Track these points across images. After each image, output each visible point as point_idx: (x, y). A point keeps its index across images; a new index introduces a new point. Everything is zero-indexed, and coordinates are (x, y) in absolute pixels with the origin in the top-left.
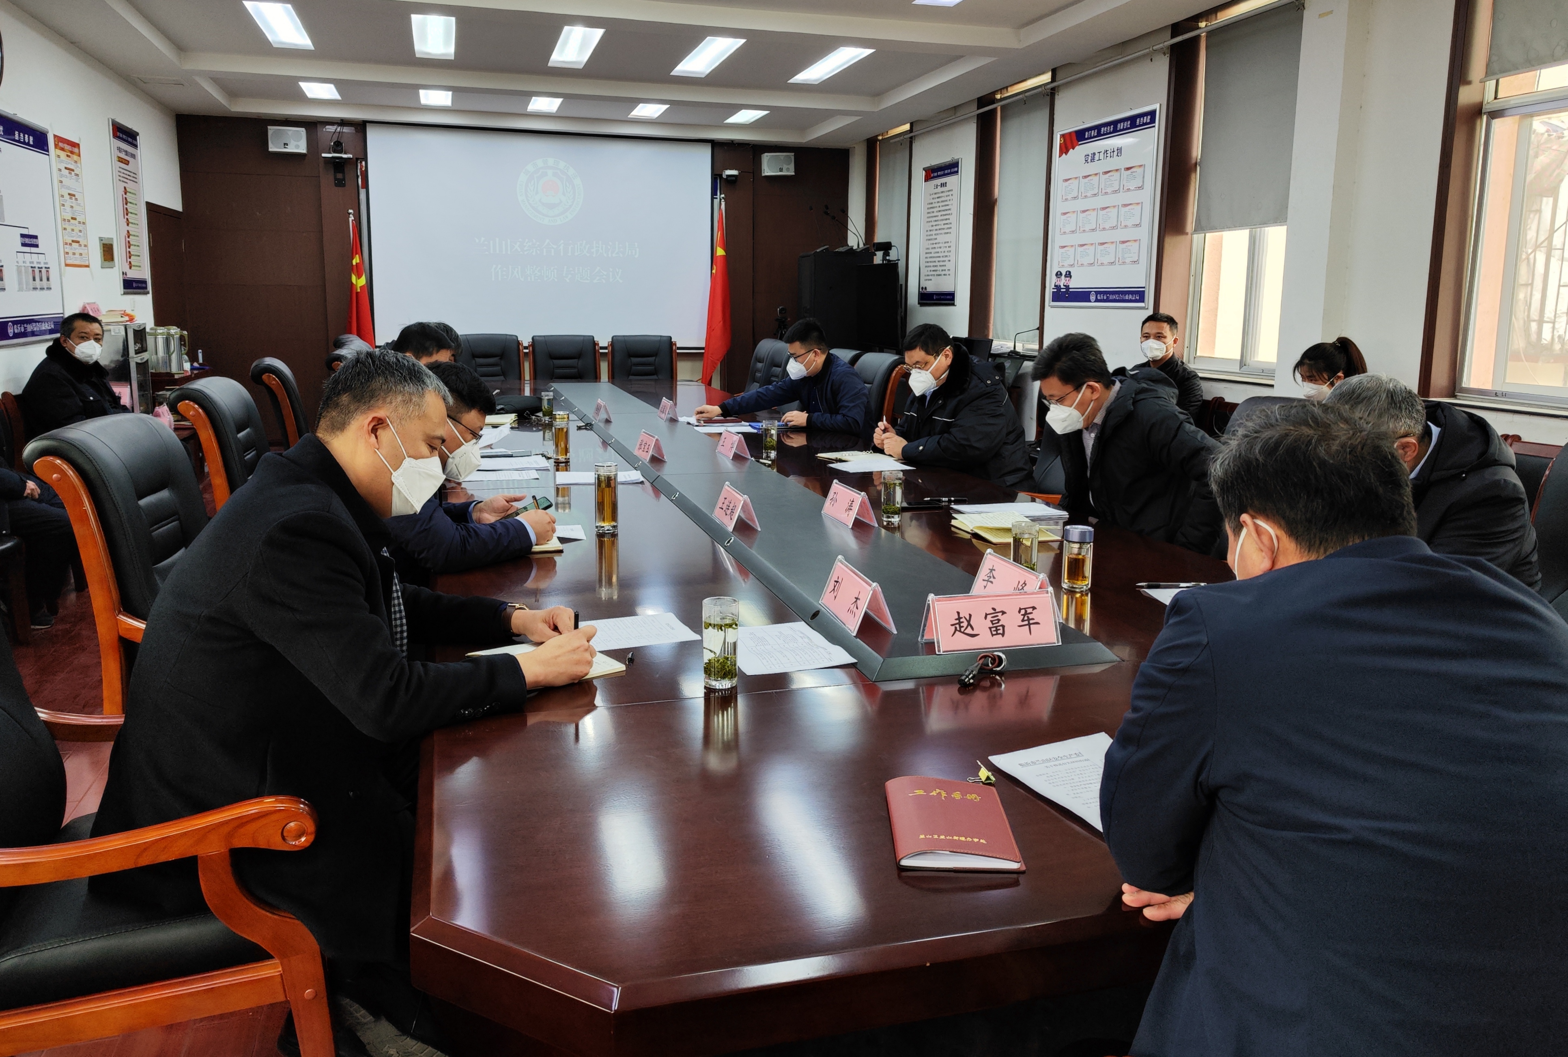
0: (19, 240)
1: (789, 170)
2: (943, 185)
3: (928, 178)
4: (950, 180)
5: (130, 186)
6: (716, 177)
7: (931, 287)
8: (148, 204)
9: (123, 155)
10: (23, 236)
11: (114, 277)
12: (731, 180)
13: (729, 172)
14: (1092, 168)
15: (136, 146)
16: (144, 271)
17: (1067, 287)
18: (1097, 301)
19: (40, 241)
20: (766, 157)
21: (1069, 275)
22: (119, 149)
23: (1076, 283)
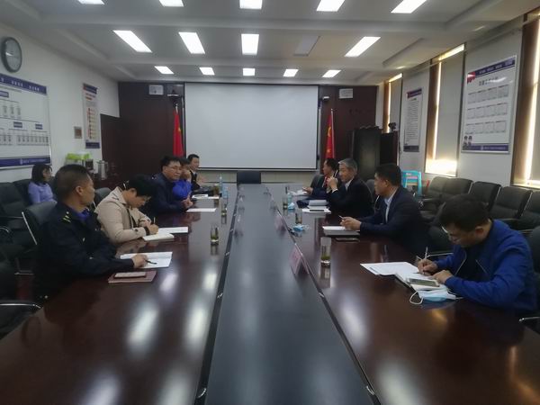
0: (34, 126)
1: (350, 96)
2: (415, 99)
3: (408, 97)
4: (418, 97)
5: (92, 108)
6: (320, 100)
7: (409, 144)
8: (102, 115)
9: (89, 96)
11: (82, 142)
12: (326, 101)
13: (325, 97)
14: (482, 88)
15: (96, 93)
16: (98, 138)
17: (470, 143)
18: (484, 150)
19: (43, 127)
20: (341, 91)
21: (470, 138)
22: (87, 94)
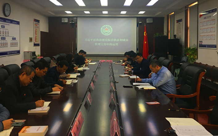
0: (12, 39)
1: (152, 22)
2: (180, 24)
3: (177, 22)
4: (181, 23)
5: (37, 29)
8: (41, 31)
9: (36, 24)
10: (12, 38)
11: (32, 44)
12: (140, 24)
13: (140, 22)
14: (205, 20)
15: (39, 22)
16: (39, 42)
17: (202, 44)
18: (207, 47)
19: (16, 39)
20: (147, 19)
22: (35, 23)
23: (203, 43)
